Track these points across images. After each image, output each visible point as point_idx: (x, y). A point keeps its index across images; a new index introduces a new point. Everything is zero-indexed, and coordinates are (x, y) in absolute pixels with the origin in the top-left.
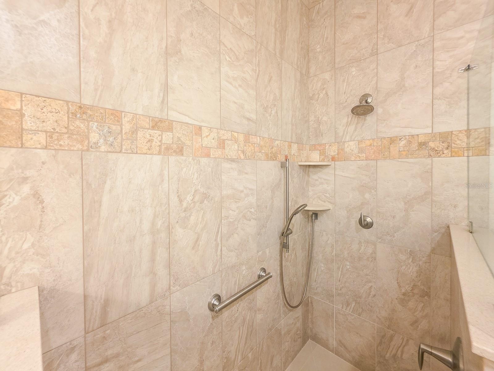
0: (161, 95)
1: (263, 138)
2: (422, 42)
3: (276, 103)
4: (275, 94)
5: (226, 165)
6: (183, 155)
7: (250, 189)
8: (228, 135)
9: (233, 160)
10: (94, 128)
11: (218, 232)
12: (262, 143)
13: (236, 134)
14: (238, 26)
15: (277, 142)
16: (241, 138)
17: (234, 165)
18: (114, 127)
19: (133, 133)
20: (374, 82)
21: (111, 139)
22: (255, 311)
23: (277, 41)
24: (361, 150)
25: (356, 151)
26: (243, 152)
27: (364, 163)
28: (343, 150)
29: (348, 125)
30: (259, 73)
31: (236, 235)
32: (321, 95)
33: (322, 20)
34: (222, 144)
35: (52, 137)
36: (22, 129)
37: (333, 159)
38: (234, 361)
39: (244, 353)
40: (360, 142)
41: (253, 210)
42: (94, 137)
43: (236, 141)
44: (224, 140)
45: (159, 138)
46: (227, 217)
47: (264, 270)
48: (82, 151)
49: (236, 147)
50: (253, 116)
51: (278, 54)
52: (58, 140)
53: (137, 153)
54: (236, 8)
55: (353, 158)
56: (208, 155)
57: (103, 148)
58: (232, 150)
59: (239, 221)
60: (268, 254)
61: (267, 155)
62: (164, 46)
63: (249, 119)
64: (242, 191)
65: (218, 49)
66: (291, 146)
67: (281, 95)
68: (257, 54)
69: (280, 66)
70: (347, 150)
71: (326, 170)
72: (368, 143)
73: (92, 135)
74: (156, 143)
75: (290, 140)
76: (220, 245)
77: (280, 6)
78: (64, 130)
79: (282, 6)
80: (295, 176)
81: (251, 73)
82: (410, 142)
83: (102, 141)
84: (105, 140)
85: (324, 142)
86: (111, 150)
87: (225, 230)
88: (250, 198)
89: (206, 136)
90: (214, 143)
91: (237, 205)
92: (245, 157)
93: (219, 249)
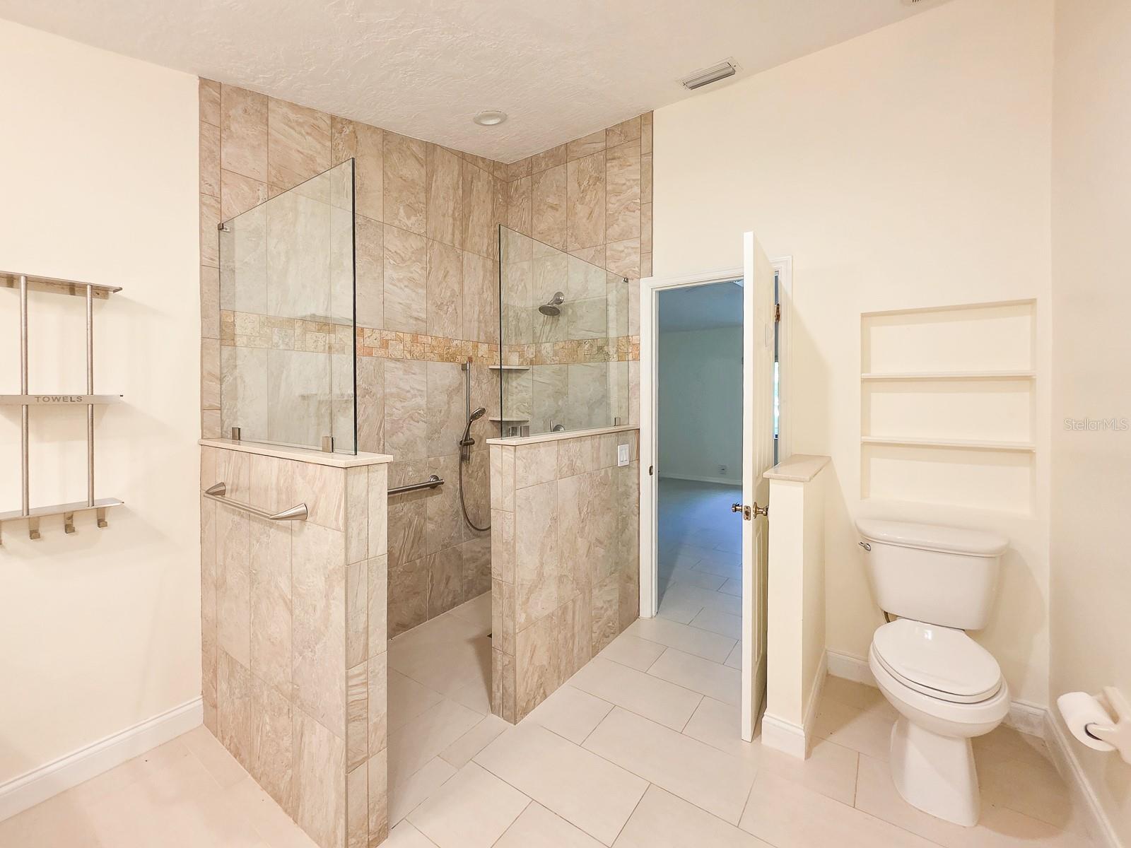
0: (326, 303)
1: (436, 338)
2: (599, 248)
3: (454, 299)
4: (453, 290)
5: (391, 364)
6: (344, 353)
7: (419, 390)
8: (391, 335)
9: (398, 360)
10: (276, 332)
11: (380, 427)
12: (434, 343)
13: (401, 335)
14: (405, 228)
15: (456, 342)
16: (408, 338)
17: (399, 365)
18: (289, 331)
19: (303, 335)
20: (565, 281)
21: (287, 340)
22: (425, 519)
23: (457, 232)
24: (556, 354)
25: (551, 354)
26: (410, 352)
27: (557, 367)
28: (540, 352)
29: (544, 324)
30: (430, 270)
31: (400, 435)
32: (520, 288)
33: (520, 200)
34: (385, 344)
35: (250, 339)
36: (235, 334)
37: (532, 363)
38: (398, 559)
39: (410, 556)
40: (555, 344)
41: (422, 412)
42: (276, 339)
43: (402, 341)
44: (387, 341)
45: (324, 339)
46: (391, 415)
47: (436, 478)
48: (268, 348)
49: (402, 347)
50: (423, 316)
51: (457, 245)
52: (254, 341)
53: (306, 351)
54: (402, 211)
55: (549, 362)
56: (370, 354)
57: (281, 347)
58: (397, 350)
59: (404, 421)
60: (442, 463)
61: (440, 355)
62: (328, 262)
63: (417, 319)
64: (408, 391)
65: (381, 255)
66: (477, 346)
67: (462, 290)
68: (428, 251)
69: (461, 257)
70: (543, 352)
71: (525, 376)
72: (561, 345)
73: (275, 337)
74: (321, 344)
75: (475, 339)
76: (382, 440)
77: (461, 192)
78: (258, 335)
79: (463, 191)
80: (485, 381)
81: (420, 272)
82: (591, 346)
83: (281, 341)
84: (283, 341)
85: (523, 342)
86: (286, 348)
87: (388, 426)
88: (419, 400)
89: (369, 337)
90: (377, 343)
91: (403, 404)
92: (413, 358)
93: (382, 442)
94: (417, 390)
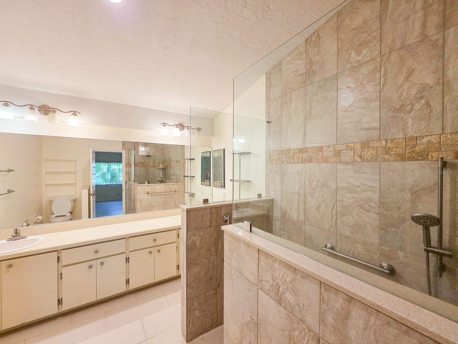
1: (393, 140)
6: (312, 162)
7: (370, 186)
8: (343, 147)
9: (348, 163)
11: (333, 208)
12: (390, 145)
13: (351, 145)
16: (358, 146)
17: (349, 167)
18: (288, 155)
19: (293, 156)
26: (360, 157)
31: (350, 217)
34: (338, 154)
41: (373, 205)
43: (352, 149)
44: (339, 151)
45: (302, 156)
46: (342, 202)
49: (352, 154)
50: (375, 124)
53: (294, 163)
56: (327, 162)
57: (285, 163)
58: (348, 156)
61: (400, 155)
63: (368, 129)
64: (358, 187)
76: (335, 217)
83: (285, 160)
86: (287, 163)
87: (339, 209)
88: (370, 194)
89: (326, 151)
90: (332, 154)
91: (353, 196)
92: (363, 160)
93: (334, 219)
94: (367, 186)
